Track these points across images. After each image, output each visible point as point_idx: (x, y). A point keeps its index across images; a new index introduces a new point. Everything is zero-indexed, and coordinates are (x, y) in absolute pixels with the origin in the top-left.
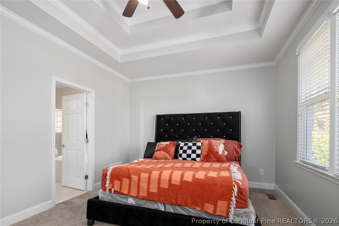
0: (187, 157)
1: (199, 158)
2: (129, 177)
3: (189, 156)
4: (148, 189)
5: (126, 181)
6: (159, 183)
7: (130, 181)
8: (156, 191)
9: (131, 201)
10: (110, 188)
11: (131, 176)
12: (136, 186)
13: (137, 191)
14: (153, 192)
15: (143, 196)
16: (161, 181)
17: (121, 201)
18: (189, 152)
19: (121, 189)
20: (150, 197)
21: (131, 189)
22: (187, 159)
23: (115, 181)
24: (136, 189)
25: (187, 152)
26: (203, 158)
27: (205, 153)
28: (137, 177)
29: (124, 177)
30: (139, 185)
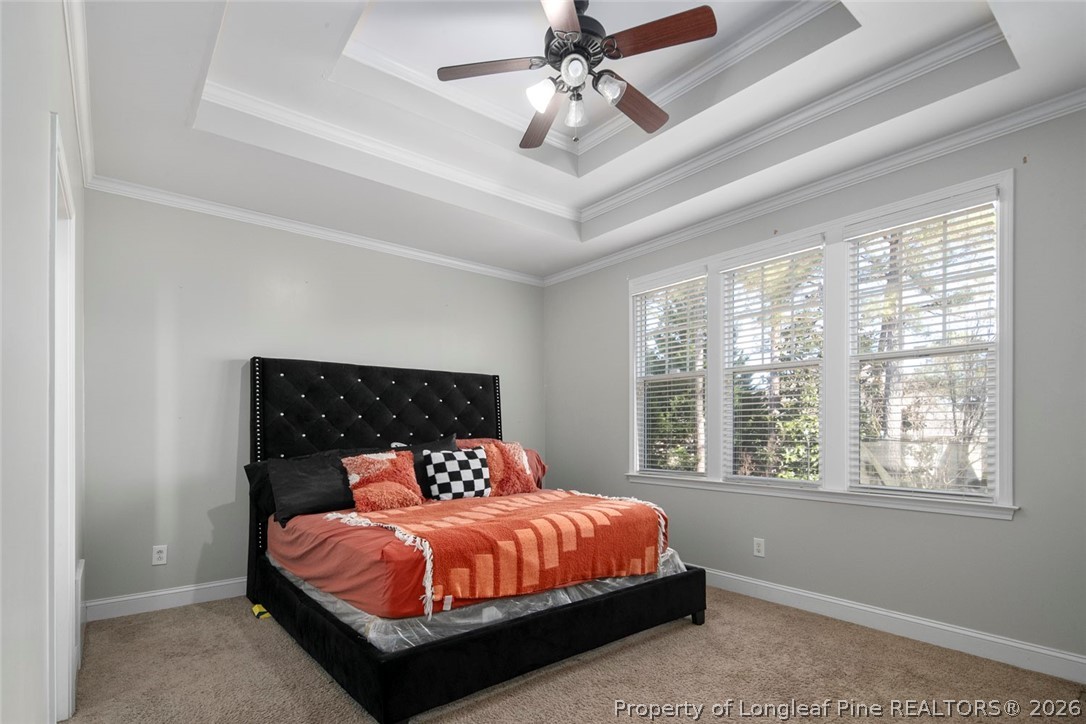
0: (465, 490)
1: (489, 489)
2: (493, 548)
3: (469, 486)
4: (542, 563)
5: (484, 562)
6: (560, 544)
7: (496, 559)
8: (557, 565)
9: (491, 615)
10: (438, 597)
11: (496, 543)
12: (514, 566)
13: (515, 579)
14: (551, 569)
15: (532, 586)
16: (563, 536)
17: (465, 626)
18: (467, 475)
19: (473, 589)
20: (548, 582)
21: (502, 578)
22: (466, 494)
23: (453, 571)
24: (515, 574)
25: (462, 476)
26: (497, 487)
27: (499, 475)
28: (512, 542)
29: (479, 551)
30: (520, 561)
